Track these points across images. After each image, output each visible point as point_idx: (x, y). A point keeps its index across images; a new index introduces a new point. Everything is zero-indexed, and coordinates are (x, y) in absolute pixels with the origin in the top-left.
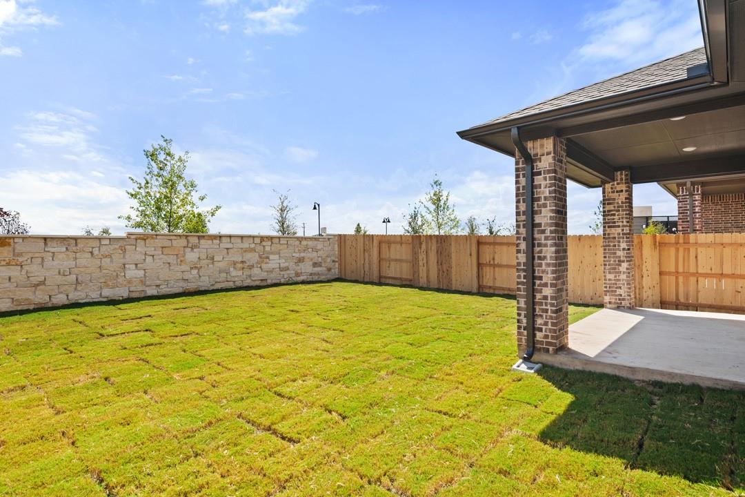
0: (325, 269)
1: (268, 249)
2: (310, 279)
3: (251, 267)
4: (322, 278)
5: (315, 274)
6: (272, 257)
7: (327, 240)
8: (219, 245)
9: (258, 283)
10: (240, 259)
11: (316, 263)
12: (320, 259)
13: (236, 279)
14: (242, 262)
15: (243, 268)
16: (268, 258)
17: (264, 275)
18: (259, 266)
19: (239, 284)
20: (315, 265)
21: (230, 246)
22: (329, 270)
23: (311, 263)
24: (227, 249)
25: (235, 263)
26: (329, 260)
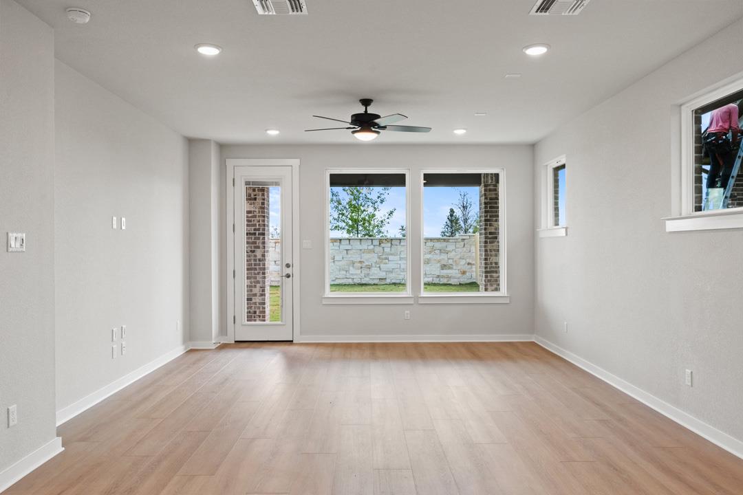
0: (457, 271)
1: (388, 250)
2: (436, 281)
3: (369, 267)
4: (452, 281)
5: (443, 277)
6: (391, 258)
7: (460, 240)
8: (339, 247)
9: (376, 282)
10: (360, 260)
11: (445, 265)
12: (451, 262)
13: (355, 277)
14: (360, 262)
15: (361, 268)
16: (386, 259)
17: (383, 275)
18: (378, 266)
19: (357, 281)
20: (444, 267)
21: (349, 247)
22: (464, 273)
23: (439, 265)
24: (347, 250)
25: (353, 263)
26: (463, 262)
